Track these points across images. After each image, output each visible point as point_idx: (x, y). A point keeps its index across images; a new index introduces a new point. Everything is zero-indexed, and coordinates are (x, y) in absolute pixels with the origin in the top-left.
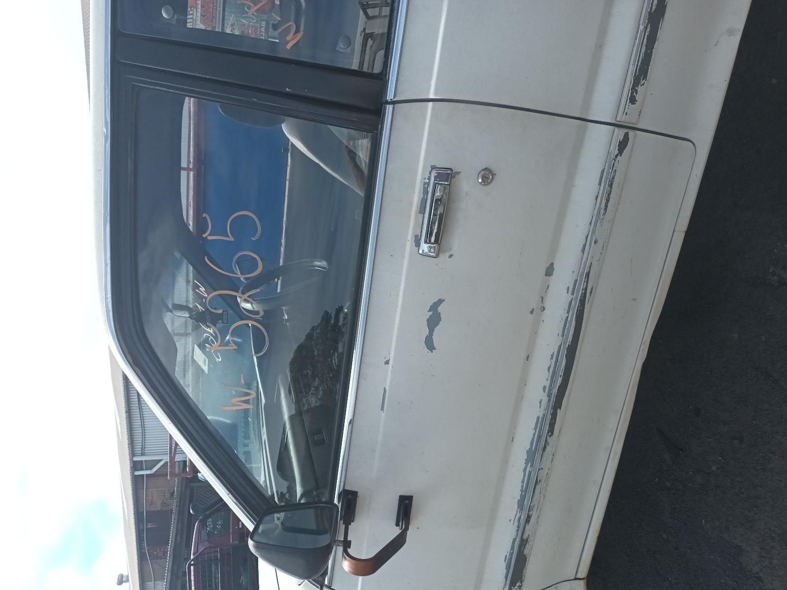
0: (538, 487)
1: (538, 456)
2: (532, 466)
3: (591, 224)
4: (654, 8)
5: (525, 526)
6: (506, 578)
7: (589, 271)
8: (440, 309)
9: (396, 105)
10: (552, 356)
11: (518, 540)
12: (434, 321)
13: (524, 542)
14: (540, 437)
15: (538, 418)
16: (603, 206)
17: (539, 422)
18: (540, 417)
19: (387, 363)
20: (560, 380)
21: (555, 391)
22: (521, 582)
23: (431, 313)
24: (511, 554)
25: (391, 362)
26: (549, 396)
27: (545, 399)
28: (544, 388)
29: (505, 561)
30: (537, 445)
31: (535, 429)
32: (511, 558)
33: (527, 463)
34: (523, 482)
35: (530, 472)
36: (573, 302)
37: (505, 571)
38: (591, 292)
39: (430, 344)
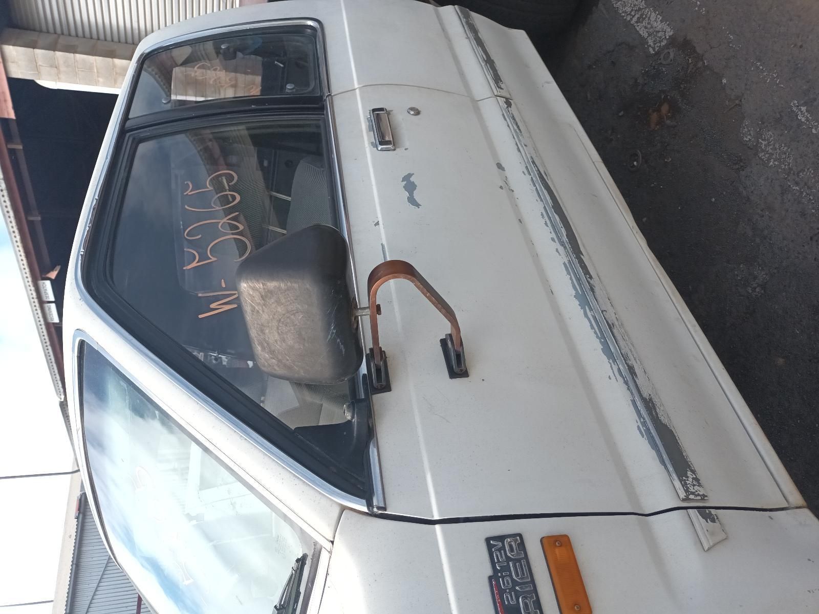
0: (615, 331)
1: (590, 297)
2: (591, 309)
3: (514, 138)
5: (635, 382)
6: (663, 462)
8: (412, 179)
10: (542, 215)
12: (410, 186)
13: (650, 405)
14: (578, 280)
15: (564, 264)
17: (569, 267)
18: (567, 263)
19: (377, 224)
20: (563, 230)
21: (565, 239)
23: (405, 182)
24: (644, 424)
25: (381, 223)
26: (562, 244)
27: (561, 249)
28: (553, 239)
29: (643, 437)
30: (580, 285)
31: (569, 273)
33: (583, 308)
34: (592, 327)
35: (595, 318)
36: (534, 179)
37: (653, 453)
38: (545, 174)
39: (412, 201)
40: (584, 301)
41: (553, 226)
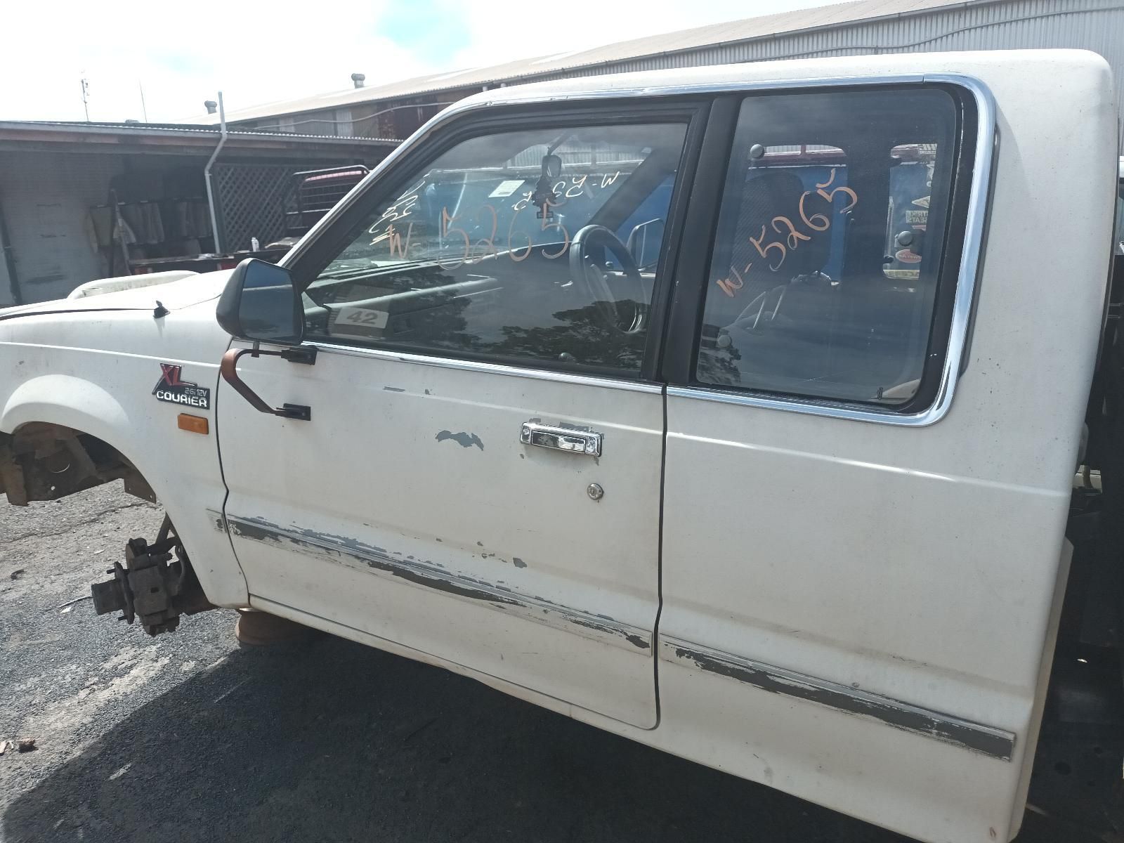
0: (324, 551)
1: (350, 551)
2: (343, 544)
3: (562, 606)
4: (771, 678)
5: (288, 537)
6: (244, 519)
7: (519, 605)
8: (474, 445)
9: (661, 397)
10: (441, 566)
11: (274, 530)
12: (465, 440)
13: (275, 536)
14: (368, 552)
15: (385, 551)
16: (579, 619)
17: (381, 552)
18: (385, 553)
19: (427, 392)
20: (419, 573)
21: (409, 568)
22: (240, 534)
23: (471, 436)
24: (264, 524)
25: (427, 396)
26: (405, 563)
27: (402, 559)
28: (411, 557)
29: (259, 517)
30: (360, 549)
31: (375, 548)
32: (261, 524)
33: (344, 539)
34: (328, 535)
35: (336, 543)
36: (489, 587)
37: (250, 517)
38: (500, 607)
39: (443, 436)
40: (350, 543)
41: (426, 567)
